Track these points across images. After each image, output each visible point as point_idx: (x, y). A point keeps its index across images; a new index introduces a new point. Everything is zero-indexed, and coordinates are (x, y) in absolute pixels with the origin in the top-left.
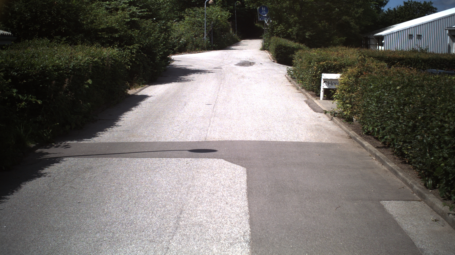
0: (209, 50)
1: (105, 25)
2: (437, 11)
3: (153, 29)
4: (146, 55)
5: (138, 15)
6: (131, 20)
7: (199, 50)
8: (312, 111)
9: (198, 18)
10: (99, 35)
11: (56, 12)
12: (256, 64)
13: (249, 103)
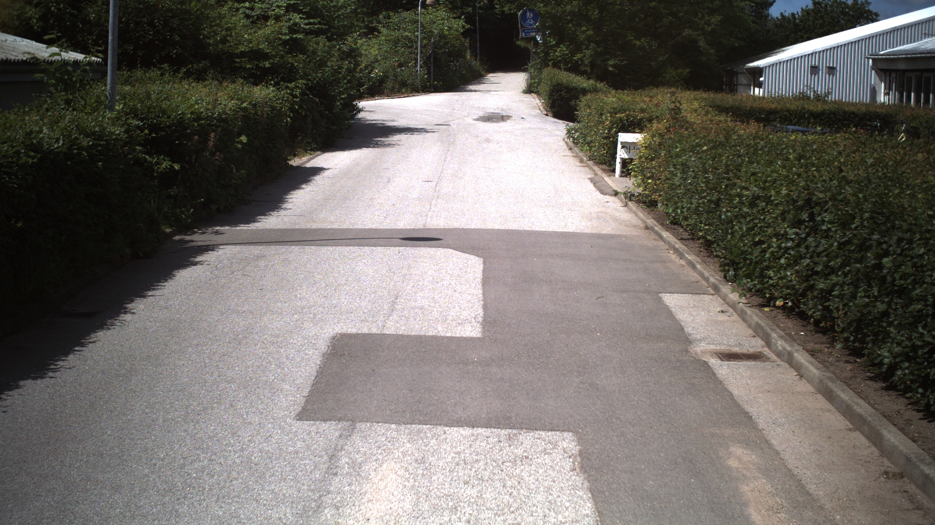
0: (427, 92)
1: (246, 46)
2: (879, 18)
3: (328, 53)
4: (317, 100)
5: (304, 28)
6: (291, 38)
7: (406, 92)
8: (598, 193)
9: (405, 32)
10: (237, 62)
11: (162, 23)
12: (513, 118)
13: (495, 180)
